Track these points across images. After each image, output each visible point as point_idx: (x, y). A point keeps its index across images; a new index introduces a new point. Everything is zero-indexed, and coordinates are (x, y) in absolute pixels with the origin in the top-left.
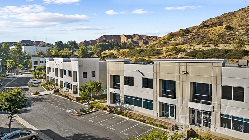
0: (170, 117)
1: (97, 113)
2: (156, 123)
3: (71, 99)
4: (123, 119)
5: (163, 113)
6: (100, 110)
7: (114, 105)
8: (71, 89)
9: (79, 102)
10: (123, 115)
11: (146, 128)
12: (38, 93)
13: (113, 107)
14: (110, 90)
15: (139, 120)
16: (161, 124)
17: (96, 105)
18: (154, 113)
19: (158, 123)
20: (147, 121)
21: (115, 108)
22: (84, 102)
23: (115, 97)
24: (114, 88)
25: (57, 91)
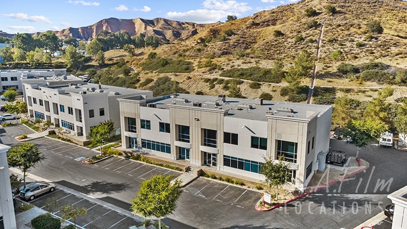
0: (186, 159)
1: (112, 159)
2: (173, 166)
3: (76, 144)
4: (141, 164)
5: (180, 156)
6: (114, 156)
7: (130, 150)
8: (74, 130)
9: (88, 147)
10: (141, 160)
11: (163, 171)
12: (26, 137)
13: (129, 152)
14: (125, 134)
15: (156, 164)
16: (177, 166)
17: (109, 150)
18: (171, 157)
19: (174, 166)
20: (165, 165)
21: (131, 153)
22: (93, 147)
23: (131, 142)
24: (129, 131)
25: (52, 133)
